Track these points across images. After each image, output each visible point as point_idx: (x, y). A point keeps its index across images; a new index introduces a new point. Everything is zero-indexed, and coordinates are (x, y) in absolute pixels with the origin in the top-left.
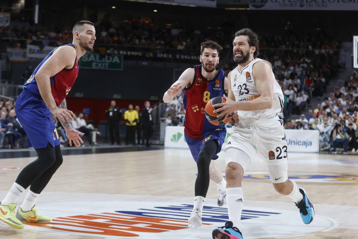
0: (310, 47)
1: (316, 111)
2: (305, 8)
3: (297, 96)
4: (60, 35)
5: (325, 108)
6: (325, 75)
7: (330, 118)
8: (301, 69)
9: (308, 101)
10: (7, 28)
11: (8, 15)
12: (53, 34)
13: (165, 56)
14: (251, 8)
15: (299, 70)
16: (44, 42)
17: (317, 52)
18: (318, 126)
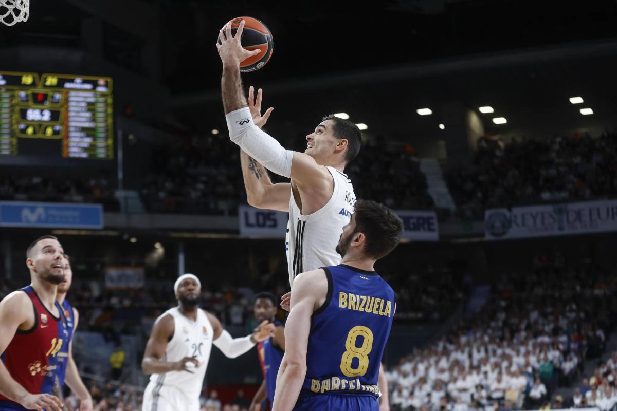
0: (578, 288)
1: (593, 381)
2: (567, 231)
3: (565, 360)
4: (218, 296)
5: (606, 375)
6: (602, 326)
7: (613, 389)
9: (580, 366)
10: (141, 290)
11: (140, 271)
14: (488, 237)
15: (563, 323)
17: (588, 293)
18: (598, 402)
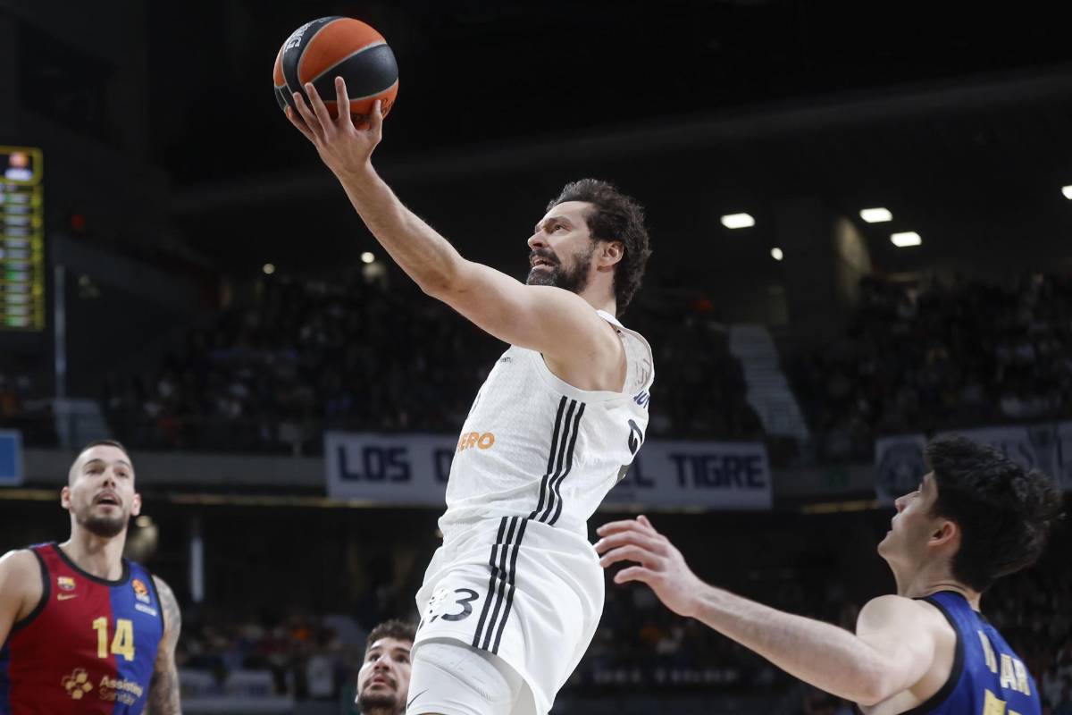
4: (278, 633)
8: (1059, 685)
12: (253, 632)
13: (620, 676)
16: (228, 658)
